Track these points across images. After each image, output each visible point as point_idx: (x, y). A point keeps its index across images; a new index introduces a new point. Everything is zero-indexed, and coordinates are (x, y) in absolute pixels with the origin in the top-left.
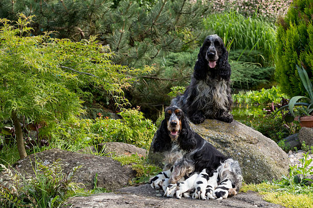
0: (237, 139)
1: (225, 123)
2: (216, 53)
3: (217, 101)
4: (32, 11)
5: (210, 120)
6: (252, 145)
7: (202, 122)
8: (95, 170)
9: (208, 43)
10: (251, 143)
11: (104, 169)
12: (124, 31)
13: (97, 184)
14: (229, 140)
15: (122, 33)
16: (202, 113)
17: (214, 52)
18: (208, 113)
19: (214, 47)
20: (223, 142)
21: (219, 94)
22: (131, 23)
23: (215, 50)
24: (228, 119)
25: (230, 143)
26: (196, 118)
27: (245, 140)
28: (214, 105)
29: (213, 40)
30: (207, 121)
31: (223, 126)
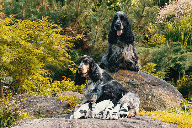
0: (143, 82)
1: (133, 72)
2: (122, 24)
3: (125, 56)
4: (36, 18)
5: (122, 70)
6: (154, 86)
7: (117, 71)
8: (42, 104)
9: (116, 18)
10: (153, 85)
11: (48, 104)
12: (99, 29)
13: (42, 113)
14: (137, 83)
15: (97, 30)
16: (117, 65)
17: (120, 24)
18: (121, 65)
19: (120, 20)
20: (133, 85)
21: (126, 52)
22: (104, 23)
23: (121, 22)
24: (135, 69)
25: (138, 85)
26: (112, 69)
27: (149, 83)
28: (124, 59)
29: (119, 15)
30: (120, 71)
31: (131, 74)
